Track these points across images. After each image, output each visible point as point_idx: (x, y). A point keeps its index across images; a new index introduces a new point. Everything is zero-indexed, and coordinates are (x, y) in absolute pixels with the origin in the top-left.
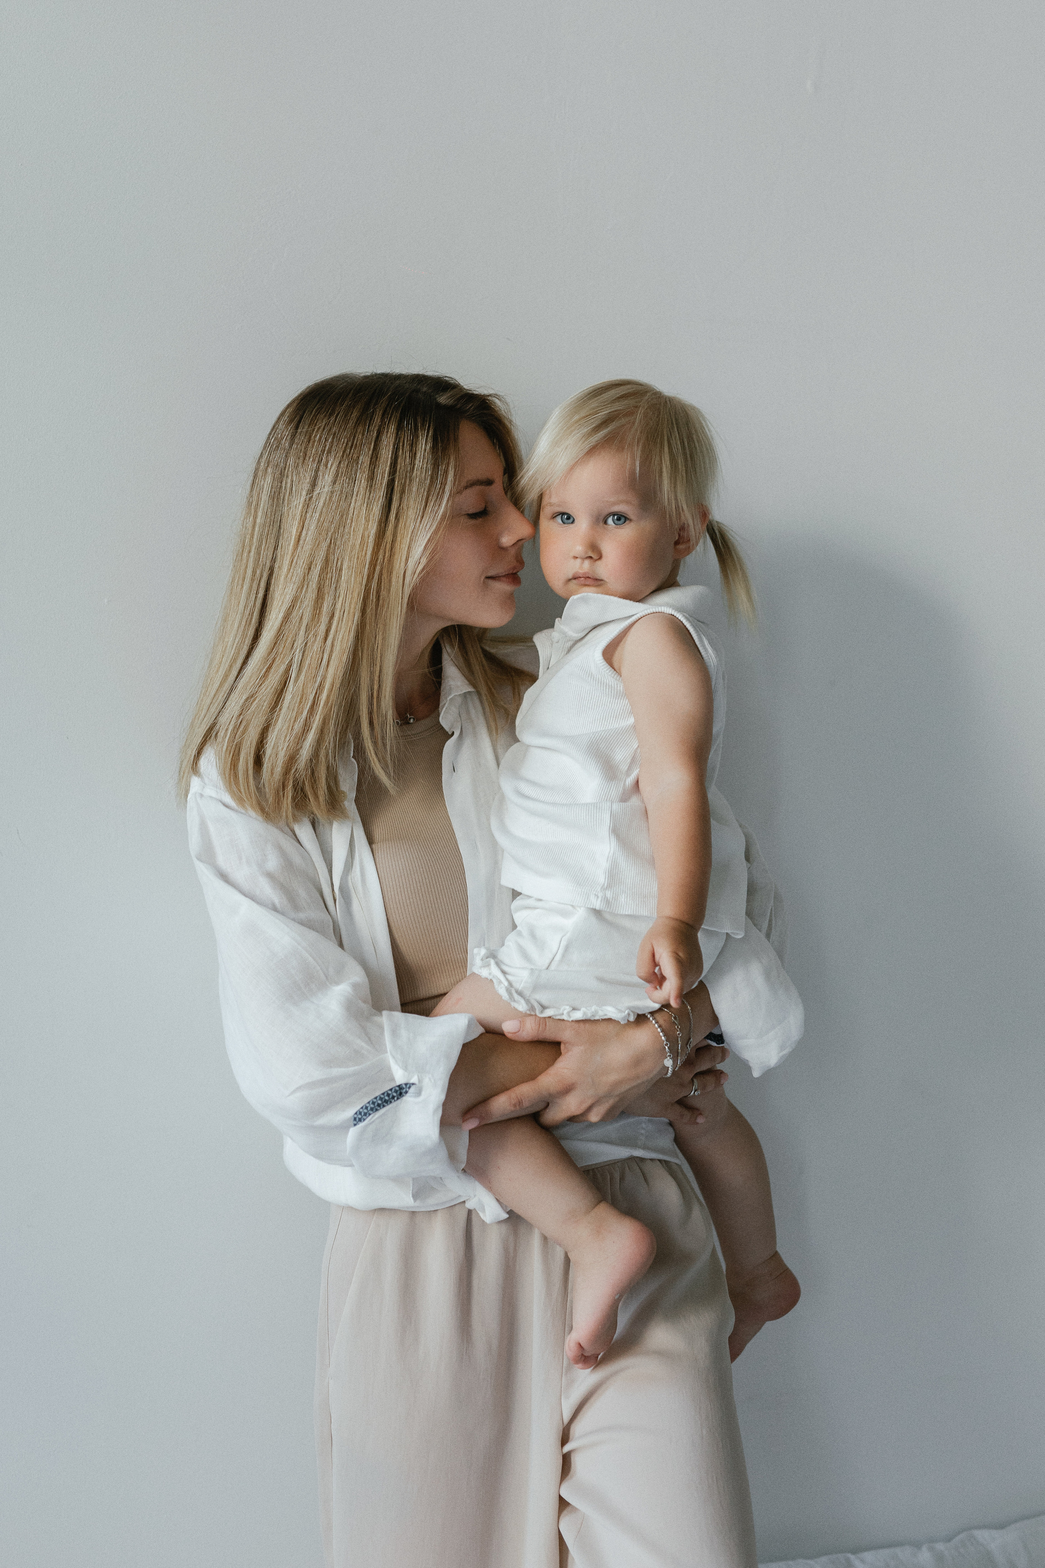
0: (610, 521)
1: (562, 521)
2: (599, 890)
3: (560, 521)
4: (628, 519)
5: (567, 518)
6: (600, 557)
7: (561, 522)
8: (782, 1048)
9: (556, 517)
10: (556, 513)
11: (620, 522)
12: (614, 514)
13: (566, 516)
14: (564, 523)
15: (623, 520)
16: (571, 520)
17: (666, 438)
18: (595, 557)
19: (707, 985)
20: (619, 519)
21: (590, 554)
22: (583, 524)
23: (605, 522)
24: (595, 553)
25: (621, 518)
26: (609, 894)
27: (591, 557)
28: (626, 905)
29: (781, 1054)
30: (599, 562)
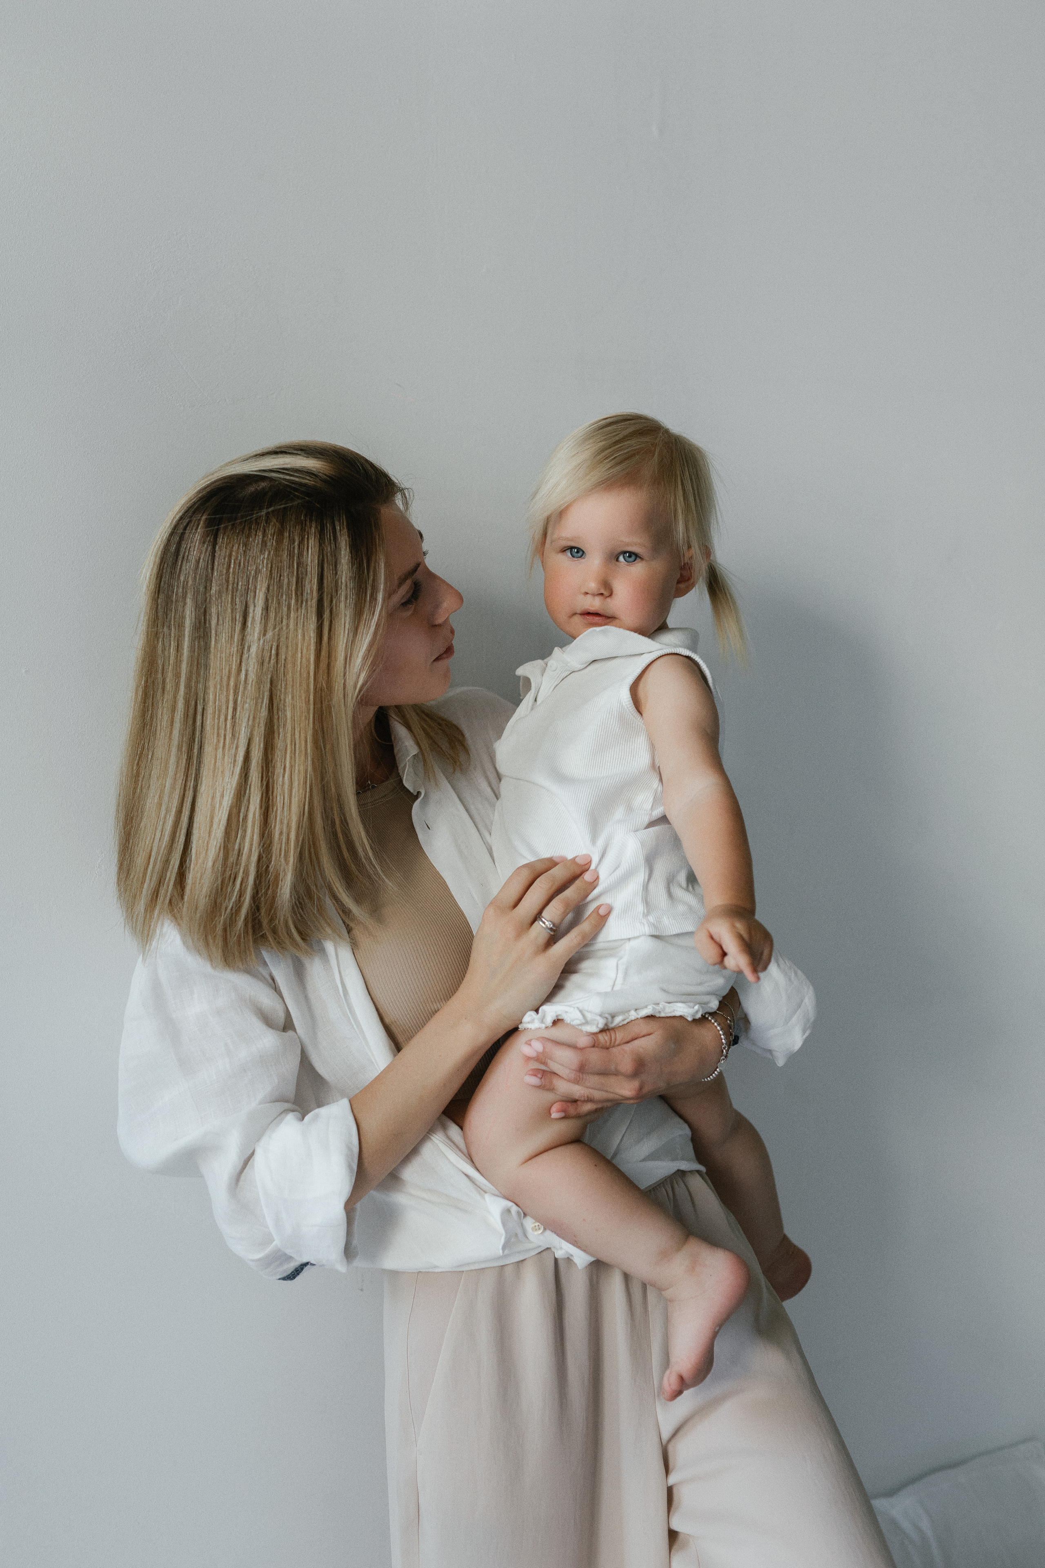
0: (621, 558)
1: (571, 554)
2: (641, 917)
3: (569, 554)
4: (640, 558)
5: (576, 551)
6: (611, 595)
7: (570, 556)
8: (804, 1032)
9: (566, 550)
10: (567, 547)
11: (630, 559)
12: (625, 552)
13: (576, 550)
14: (573, 557)
15: (633, 557)
16: (581, 553)
17: (679, 478)
18: (606, 593)
19: (738, 991)
20: (630, 556)
21: (602, 591)
22: (594, 562)
23: (617, 560)
24: (606, 590)
25: (633, 556)
26: (651, 918)
27: (602, 594)
28: (671, 926)
29: (805, 1037)
30: (609, 600)
